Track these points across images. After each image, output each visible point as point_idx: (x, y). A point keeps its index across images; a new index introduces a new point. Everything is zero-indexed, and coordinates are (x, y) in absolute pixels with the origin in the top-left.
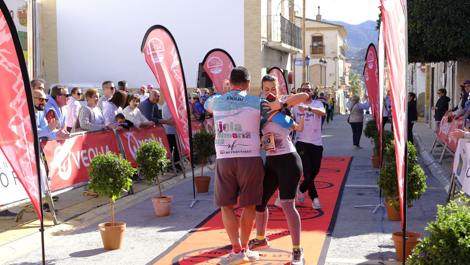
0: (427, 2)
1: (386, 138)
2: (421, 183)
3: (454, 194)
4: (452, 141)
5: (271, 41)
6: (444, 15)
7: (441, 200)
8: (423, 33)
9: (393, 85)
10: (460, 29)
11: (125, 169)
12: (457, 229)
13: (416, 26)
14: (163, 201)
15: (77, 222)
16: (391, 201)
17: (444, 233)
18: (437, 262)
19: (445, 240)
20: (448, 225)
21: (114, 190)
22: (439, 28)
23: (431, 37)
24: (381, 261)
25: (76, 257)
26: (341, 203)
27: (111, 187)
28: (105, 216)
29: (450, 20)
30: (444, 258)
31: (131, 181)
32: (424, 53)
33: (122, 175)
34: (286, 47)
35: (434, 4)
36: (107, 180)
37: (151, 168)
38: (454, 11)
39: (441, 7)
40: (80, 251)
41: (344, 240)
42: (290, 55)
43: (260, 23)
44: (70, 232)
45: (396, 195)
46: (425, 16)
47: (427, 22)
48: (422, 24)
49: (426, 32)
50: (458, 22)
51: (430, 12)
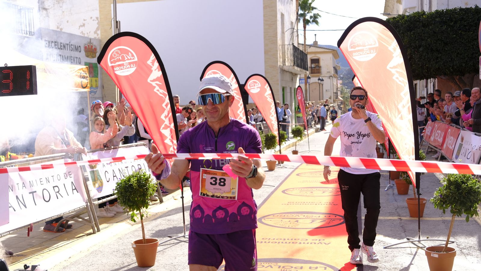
0: (414, 35)
6: (428, 44)
10: (440, 55)
12: (460, 180)
17: (453, 182)
19: (454, 186)
22: (424, 54)
23: (418, 61)
24: (400, 217)
29: (432, 48)
30: (453, 196)
32: (413, 73)
34: (297, 69)
35: (420, 36)
38: (435, 41)
39: (426, 38)
42: (299, 76)
43: (277, 51)
46: (413, 45)
47: (415, 50)
48: (411, 51)
49: (414, 57)
50: (439, 49)
51: (417, 42)
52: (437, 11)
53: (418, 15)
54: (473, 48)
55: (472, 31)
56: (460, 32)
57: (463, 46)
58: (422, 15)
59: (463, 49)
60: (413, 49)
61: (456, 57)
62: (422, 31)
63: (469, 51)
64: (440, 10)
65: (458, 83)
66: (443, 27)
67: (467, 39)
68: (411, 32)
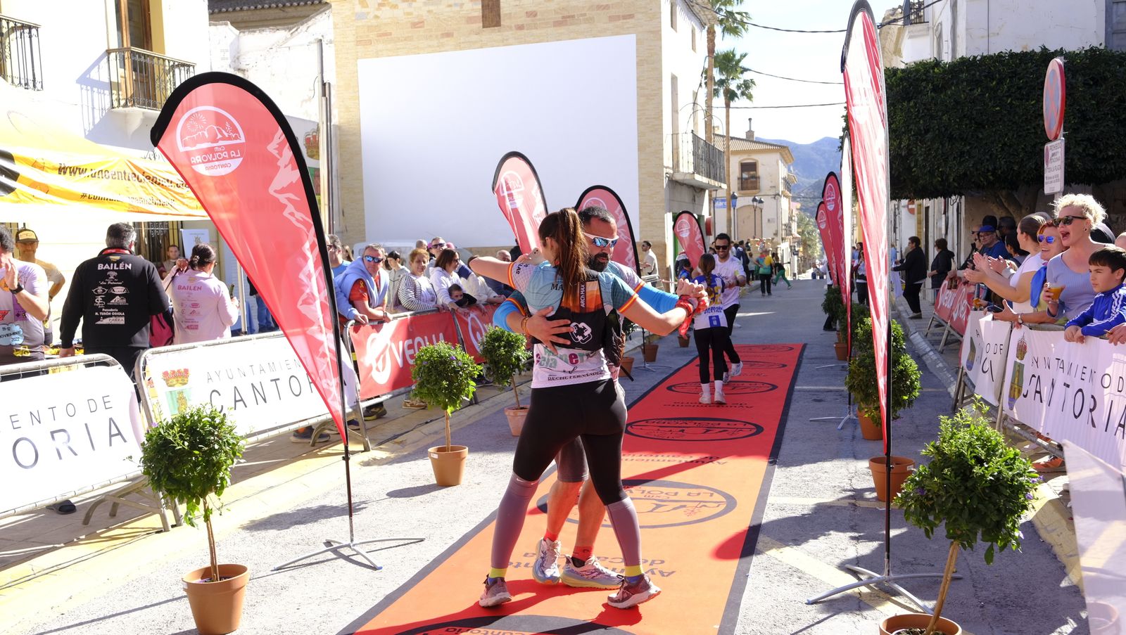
0: (916, 108)
1: (856, 315)
2: (912, 382)
3: (963, 398)
4: (958, 318)
5: (678, 171)
6: (944, 127)
7: (944, 408)
8: (912, 154)
9: (868, 235)
10: (968, 148)
11: (465, 367)
12: (971, 453)
13: (900, 143)
14: (522, 414)
15: (397, 445)
16: (866, 410)
17: (951, 458)
18: (940, 502)
19: (953, 470)
20: (956, 447)
21: (450, 398)
22: (936, 146)
23: (923, 159)
24: (853, 501)
25: (396, 497)
26: (790, 414)
27: (445, 394)
28: (438, 436)
29: (952, 133)
30: (951, 496)
31: (474, 384)
32: (914, 185)
33: (461, 376)
34: (701, 180)
35: (928, 110)
36: (440, 383)
37: (504, 365)
38: (958, 120)
39: (939, 113)
40: (401, 488)
41: (796, 469)
42: (707, 192)
43: (662, 145)
44: (385, 462)
45: (874, 401)
46: (913, 128)
47: (917, 138)
48: (909, 139)
49: (915, 153)
50: (965, 137)
51: (921, 122)
52: (962, 58)
53: (924, 68)
54: (1036, 133)
55: (1034, 100)
56: (1009, 101)
57: (1015, 129)
58: (933, 68)
59: (1015, 136)
60: (913, 136)
61: (1000, 151)
62: (932, 100)
63: (1026, 138)
64: (968, 56)
65: (1006, 204)
66: (975, 91)
67: (1023, 115)
68: (909, 102)
